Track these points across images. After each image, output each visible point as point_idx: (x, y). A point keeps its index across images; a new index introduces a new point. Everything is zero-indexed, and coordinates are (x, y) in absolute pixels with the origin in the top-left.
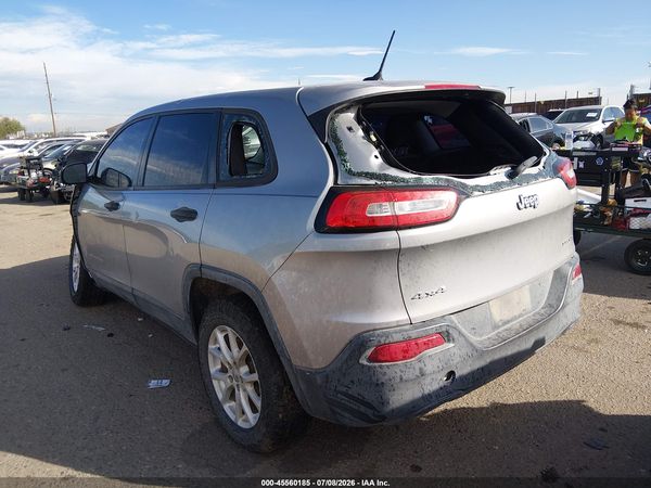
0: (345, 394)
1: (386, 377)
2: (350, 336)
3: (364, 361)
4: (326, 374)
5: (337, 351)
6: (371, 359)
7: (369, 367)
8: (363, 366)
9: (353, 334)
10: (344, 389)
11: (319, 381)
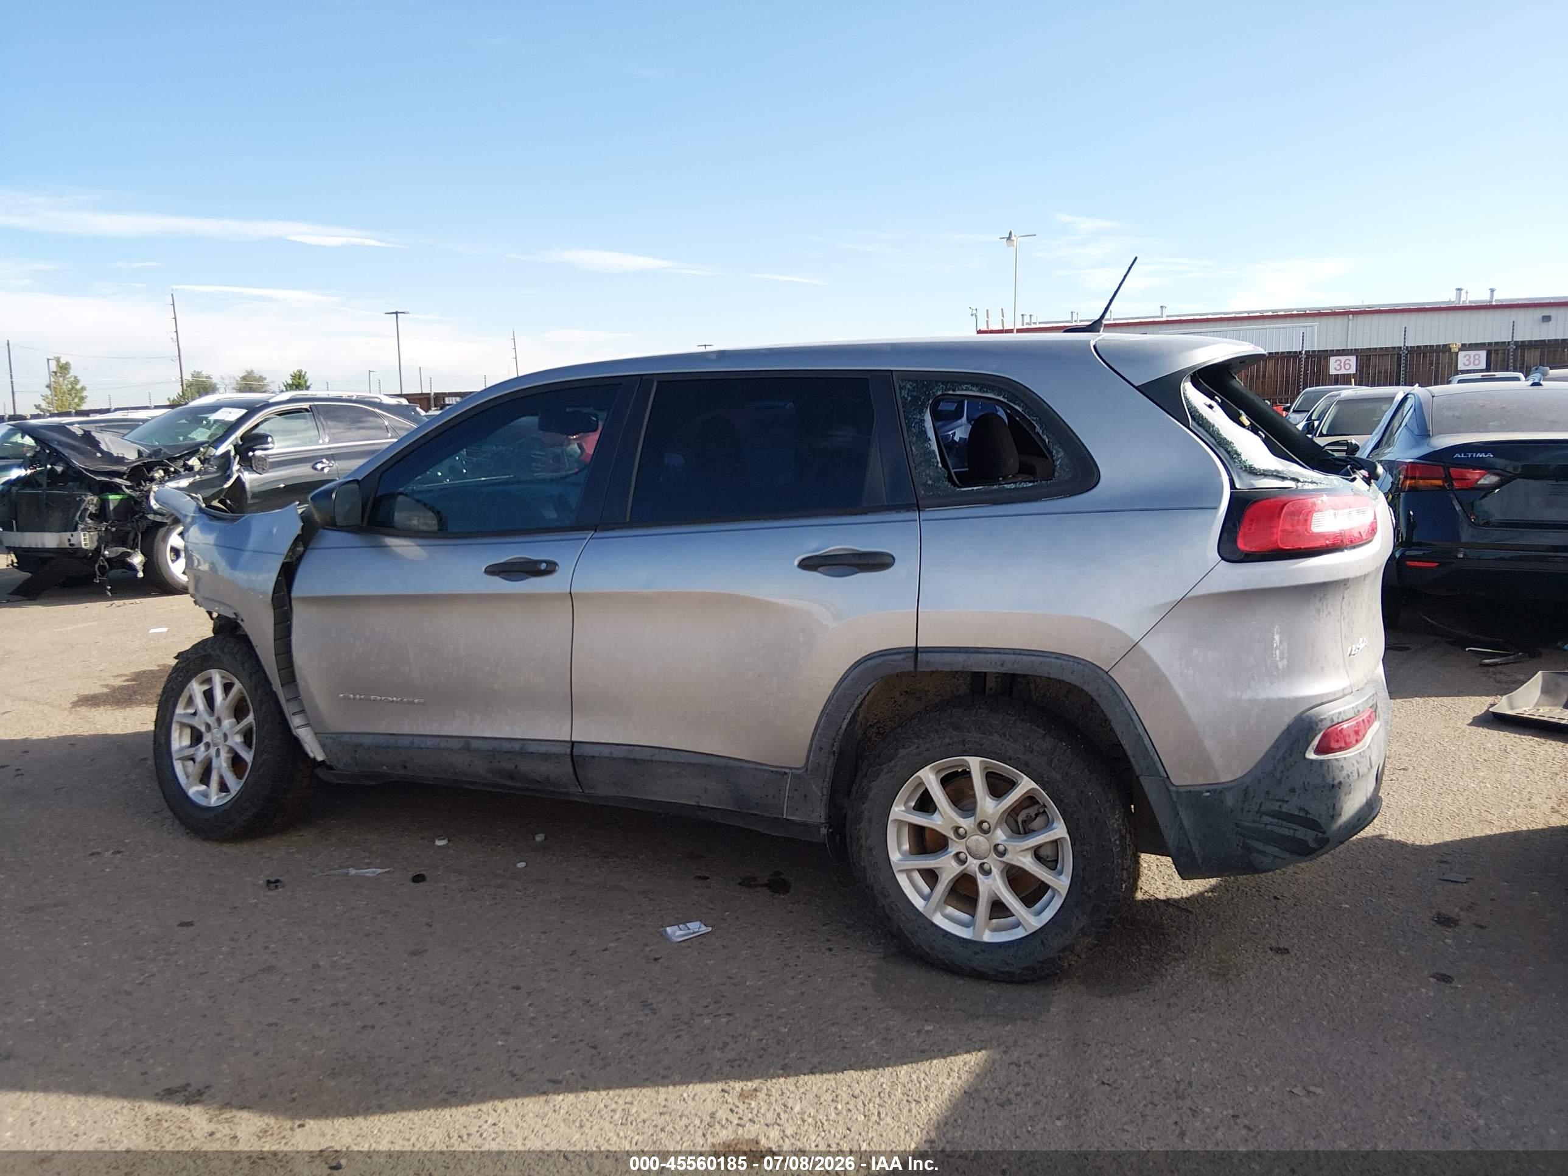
0: (1277, 815)
1: (1344, 773)
2: (1287, 720)
3: (1311, 755)
4: (1244, 789)
5: (1267, 744)
6: (1319, 751)
7: (1321, 762)
8: (1312, 761)
9: (1293, 716)
10: (1276, 806)
11: (1230, 801)
